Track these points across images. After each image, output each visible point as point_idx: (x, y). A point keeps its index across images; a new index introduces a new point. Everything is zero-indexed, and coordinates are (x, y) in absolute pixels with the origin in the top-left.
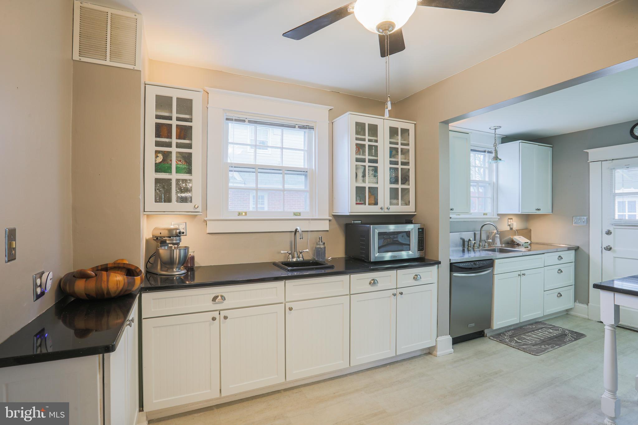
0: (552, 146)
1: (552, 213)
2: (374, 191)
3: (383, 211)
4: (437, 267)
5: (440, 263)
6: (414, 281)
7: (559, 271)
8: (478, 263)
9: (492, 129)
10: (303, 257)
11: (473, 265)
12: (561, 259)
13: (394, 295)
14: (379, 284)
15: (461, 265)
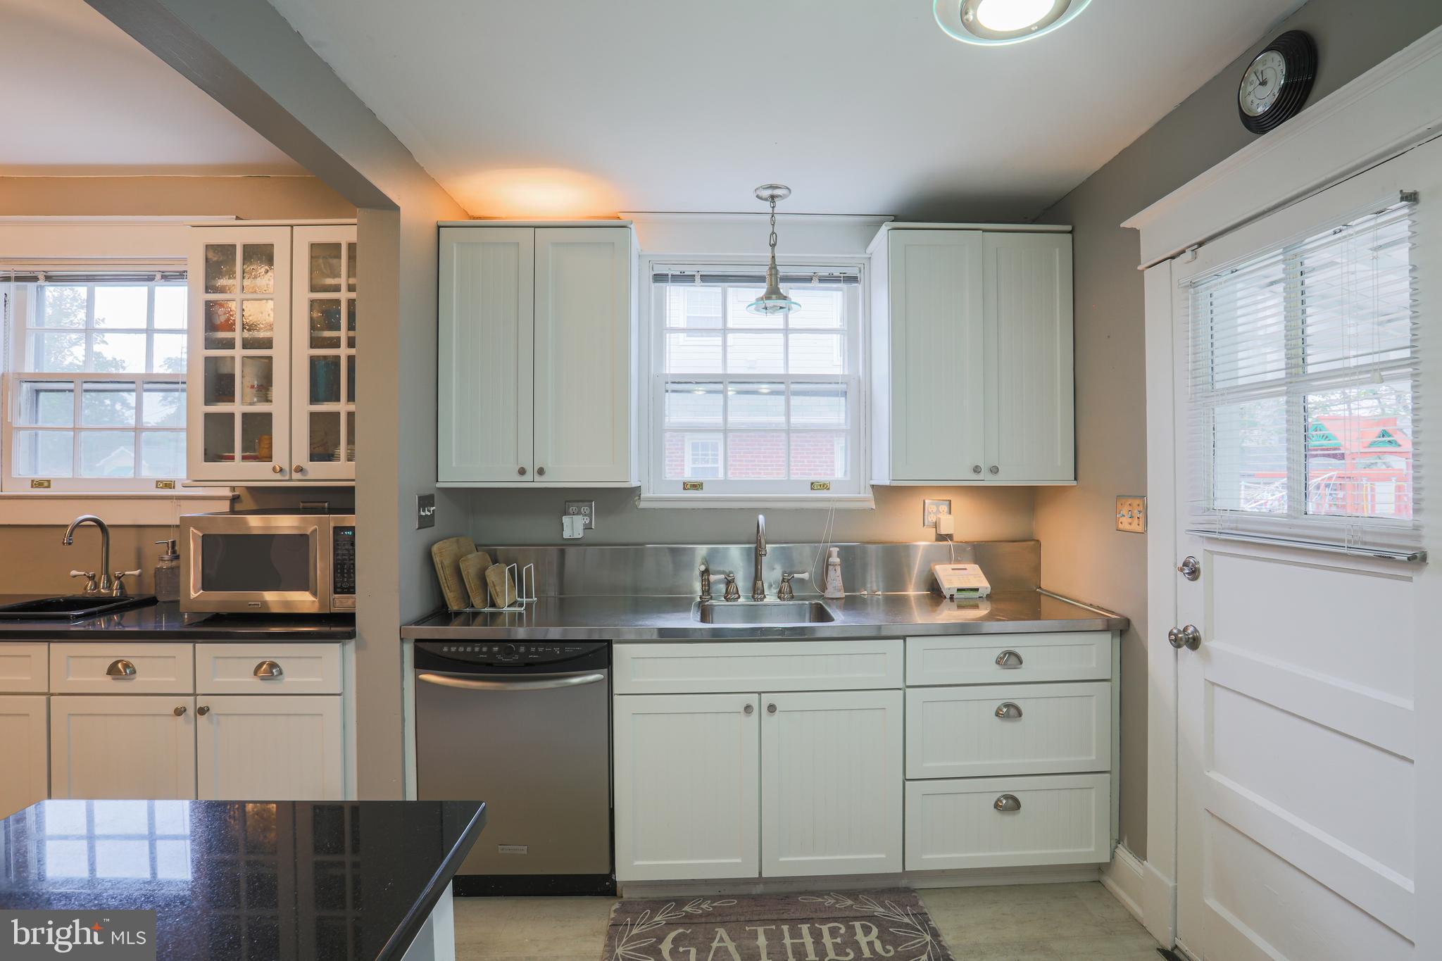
0: (1069, 228)
1: (1075, 483)
2: (258, 427)
3: (287, 478)
4: (351, 645)
5: (351, 635)
6: (256, 680)
7: (1005, 710)
8: (522, 649)
9: (766, 200)
10: (122, 587)
11: (498, 653)
12: (1019, 666)
13: (179, 712)
14: (139, 678)
15: (445, 649)
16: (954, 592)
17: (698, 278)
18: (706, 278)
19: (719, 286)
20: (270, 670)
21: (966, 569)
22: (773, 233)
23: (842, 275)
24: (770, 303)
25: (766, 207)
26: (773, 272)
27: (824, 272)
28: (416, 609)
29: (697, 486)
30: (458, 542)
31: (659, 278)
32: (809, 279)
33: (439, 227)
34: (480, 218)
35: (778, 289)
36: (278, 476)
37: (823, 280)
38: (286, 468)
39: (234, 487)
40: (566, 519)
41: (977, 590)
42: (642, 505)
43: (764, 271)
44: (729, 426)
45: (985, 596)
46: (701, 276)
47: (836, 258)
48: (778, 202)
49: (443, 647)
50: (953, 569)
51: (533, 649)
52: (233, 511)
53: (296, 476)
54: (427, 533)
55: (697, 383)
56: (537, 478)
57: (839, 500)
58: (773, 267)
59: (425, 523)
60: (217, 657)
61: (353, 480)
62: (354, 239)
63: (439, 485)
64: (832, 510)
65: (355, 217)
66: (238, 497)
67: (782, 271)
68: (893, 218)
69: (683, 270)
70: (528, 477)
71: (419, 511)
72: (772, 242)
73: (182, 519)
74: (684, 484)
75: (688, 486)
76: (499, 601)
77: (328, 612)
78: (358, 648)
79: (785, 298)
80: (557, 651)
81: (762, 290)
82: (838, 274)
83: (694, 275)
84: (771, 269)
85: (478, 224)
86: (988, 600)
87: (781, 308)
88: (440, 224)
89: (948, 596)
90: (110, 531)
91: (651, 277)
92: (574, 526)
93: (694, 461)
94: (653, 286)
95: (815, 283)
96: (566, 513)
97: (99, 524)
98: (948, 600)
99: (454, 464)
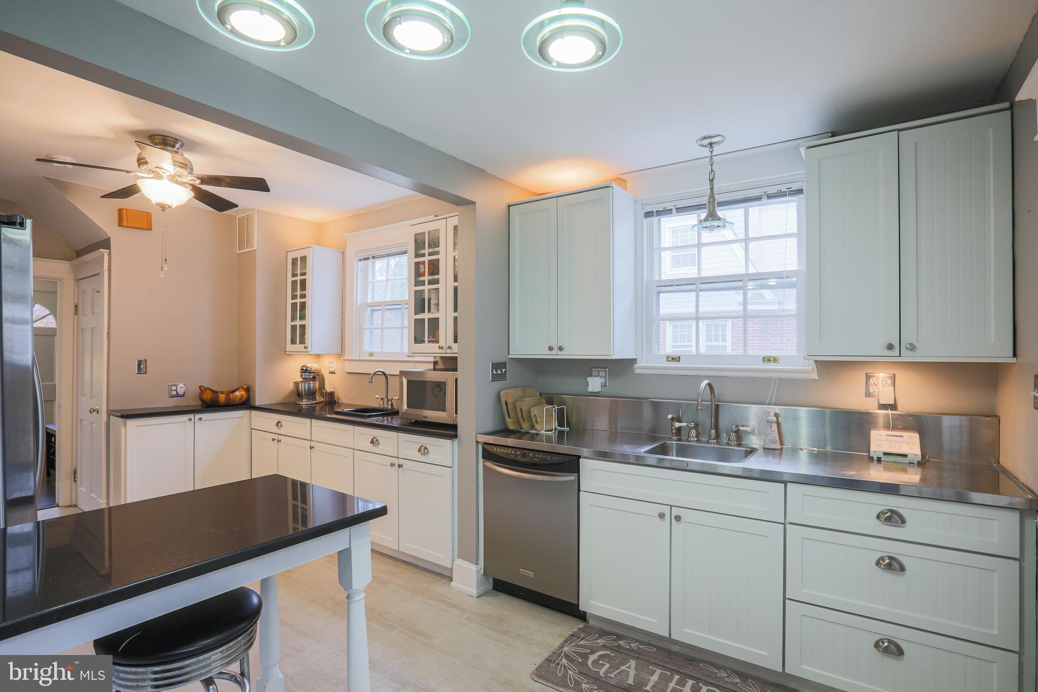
1: (1013, 360)
3: (445, 352)
4: (456, 441)
5: (455, 436)
6: (419, 454)
7: (887, 561)
8: (531, 455)
9: (706, 146)
10: (392, 405)
11: (519, 455)
12: (902, 525)
13: (392, 465)
14: (381, 446)
15: (495, 450)
16: (881, 455)
17: (674, 211)
18: (680, 210)
19: (695, 213)
20: (423, 450)
21: (902, 436)
22: (712, 171)
23: (788, 190)
24: (708, 224)
25: (706, 152)
26: (711, 200)
27: (773, 190)
28: (489, 427)
29: (676, 359)
30: (523, 390)
31: (649, 214)
32: (759, 198)
33: (509, 206)
34: (543, 194)
35: (715, 212)
36: (441, 351)
37: (770, 197)
38: (444, 347)
39: (435, 357)
40: (589, 379)
41: (906, 456)
42: (637, 371)
43: (705, 200)
44: (701, 315)
45: (916, 462)
46: (677, 208)
47: (782, 177)
48: (715, 147)
49: (494, 449)
50: (887, 435)
51: (537, 456)
52: (435, 369)
53: (448, 351)
54: (498, 384)
55: (677, 285)
56: (559, 353)
57: (781, 371)
58: (712, 196)
59: (495, 378)
60: (406, 441)
61: (457, 353)
62: (456, 223)
63: (510, 356)
64: (776, 379)
65: (457, 212)
66: (437, 362)
67: (719, 198)
68: (830, 134)
69: (665, 206)
70: (555, 351)
71: (492, 371)
72: (711, 178)
73: (400, 372)
74: (667, 357)
75: (670, 359)
76: (537, 427)
77: (453, 424)
78: (459, 444)
79: (719, 219)
80: (549, 458)
81: (703, 214)
82: (785, 190)
83: (672, 209)
84: (709, 198)
85: (542, 197)
86: (918, 467)
87: (718, 226)
88: (509, 205)
89: (875, 458)
90: (388, 377)
91: (643, 214)
92: (595, 384)
93: (707, 341)
94: (646, 221)
95: (765, 200)
96: (591, 375)
97: (384, 374)
98: (875, 462)
99: (517, 344)
